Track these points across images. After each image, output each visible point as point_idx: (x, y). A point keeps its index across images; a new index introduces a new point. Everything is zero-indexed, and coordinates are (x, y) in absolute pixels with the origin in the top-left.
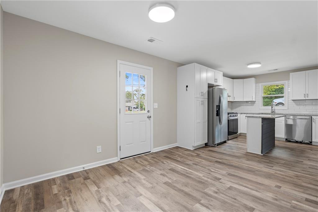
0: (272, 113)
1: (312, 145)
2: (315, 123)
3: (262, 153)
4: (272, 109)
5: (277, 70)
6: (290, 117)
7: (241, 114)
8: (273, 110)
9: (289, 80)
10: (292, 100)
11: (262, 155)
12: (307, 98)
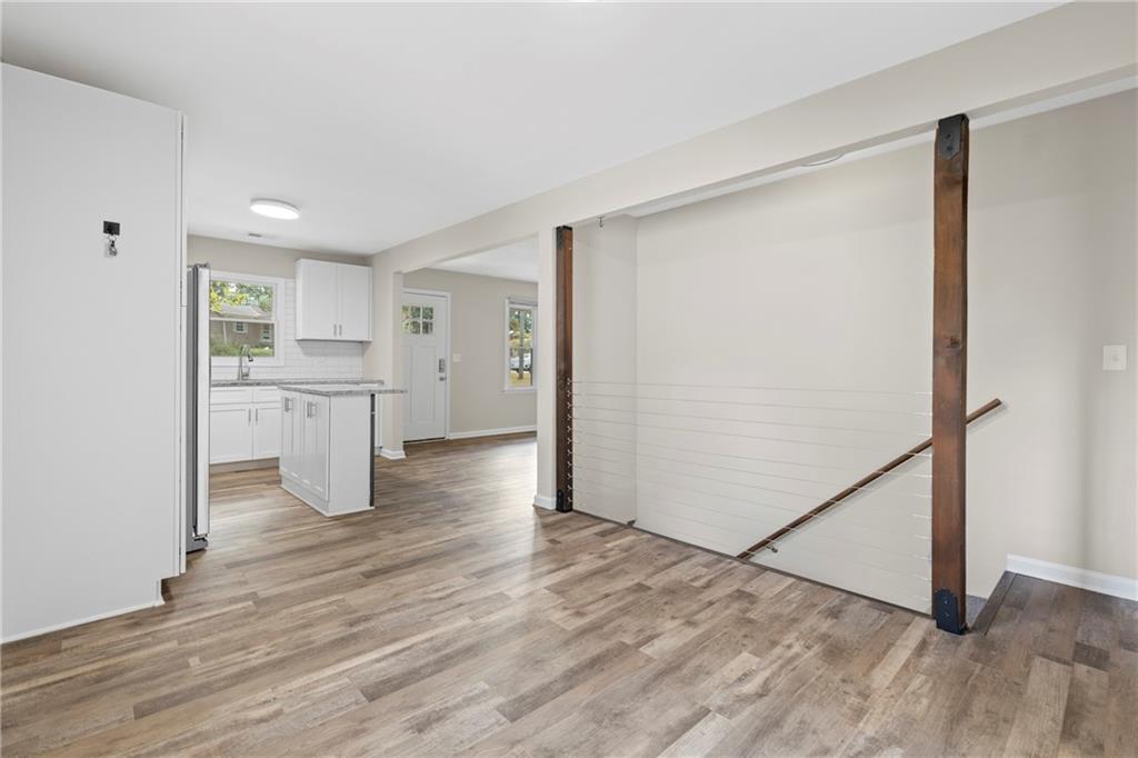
0: (243, 379)
4: (241, 366)
5: (259, 236)
8: (246, 371)
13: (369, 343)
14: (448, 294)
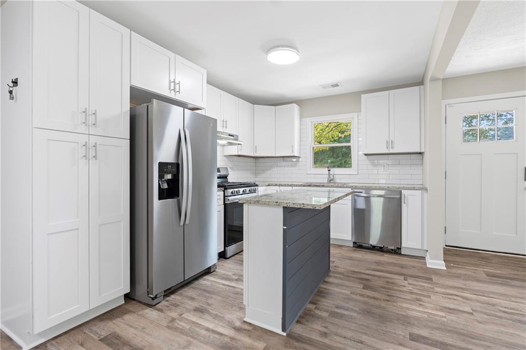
0: (330, 182)
1: (400, 254)
2: (407, 206)
3: (284, 330)
4: (329, 174)
5: (337, 85)
6: (361, 192)
7: (269, 185)
8: (332, 177)
9: (360, 112)
10: (366, 155)
11: (285, 334)
12: (391, 151)
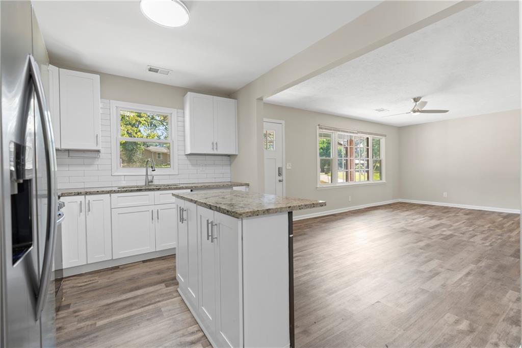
0: (149, 185)
4: (148, 175)
13: (236, 155)
14: (283, 122)
